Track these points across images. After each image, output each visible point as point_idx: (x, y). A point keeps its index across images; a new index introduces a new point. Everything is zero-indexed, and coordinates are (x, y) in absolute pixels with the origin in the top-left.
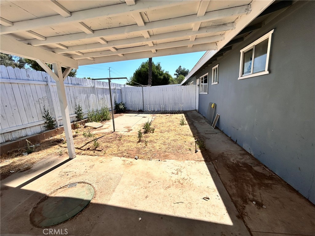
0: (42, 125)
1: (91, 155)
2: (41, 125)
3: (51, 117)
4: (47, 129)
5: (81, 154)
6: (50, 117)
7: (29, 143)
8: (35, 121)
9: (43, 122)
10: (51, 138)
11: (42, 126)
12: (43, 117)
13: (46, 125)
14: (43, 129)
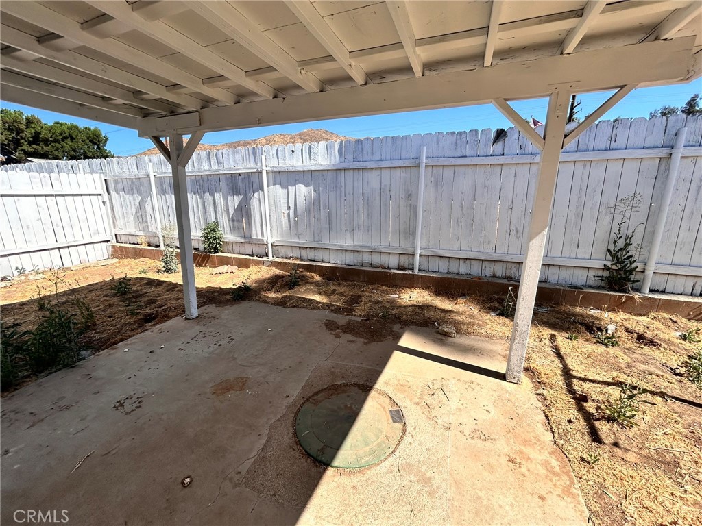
0: (594, 271)
1: (547, 417)
2: (590, 271)
3: (631, 256)
4: (603, 284)
5: (541, 391)
6: (628, 255)
7: (510, 295)
8: (578, 256)
9: (599, 264)
10: (593, 312)
11: (592, 273)
12: (609, 250)
13: (606, 274)
14: (593, 281)
